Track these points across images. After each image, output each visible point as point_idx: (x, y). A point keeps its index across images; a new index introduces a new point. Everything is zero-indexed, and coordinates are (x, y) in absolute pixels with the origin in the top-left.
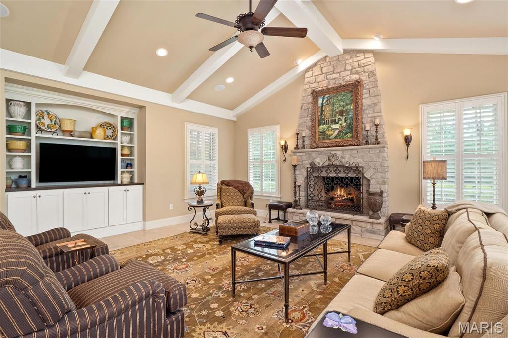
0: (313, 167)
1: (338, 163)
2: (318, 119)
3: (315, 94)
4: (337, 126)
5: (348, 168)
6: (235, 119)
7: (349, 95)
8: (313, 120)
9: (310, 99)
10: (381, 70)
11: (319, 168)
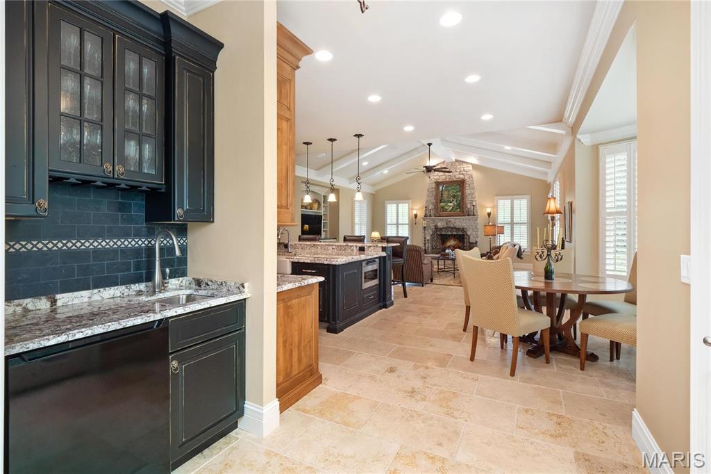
0: (436, 227)
1: (452, 226)
2: (439, 198)
3: (438, 184)
4: (451, 204)
5: (458, 229)
6: (374, 193)
8: (436, 199)
9: (434, 185)
10: (476, 175)
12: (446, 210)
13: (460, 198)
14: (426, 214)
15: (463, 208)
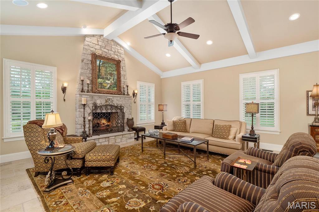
0: (96, 106)
3: (94, 57)
4: (109, 82)
7: (114, 66)
8: (93, 73)
11: (101, 107)
12: (104, 87)
13: (116, 78)
14: (83, 89)
15: (119, 88)
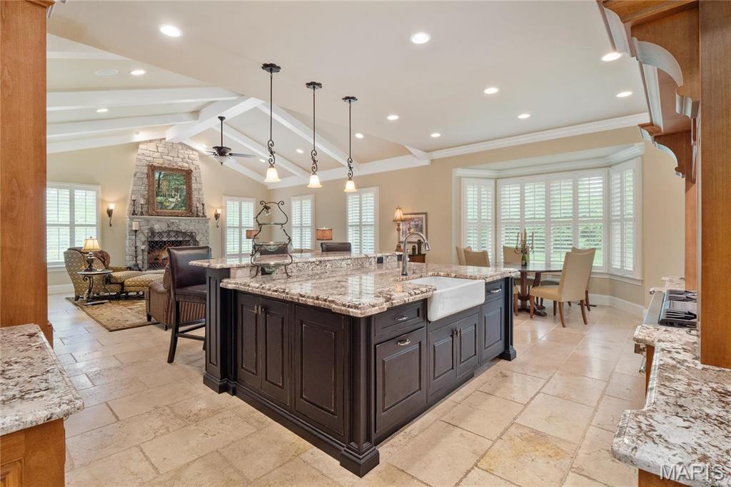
0: (152, 232)
1: (176, 229)
3: (151, 168)
4: (174, 200)
5: (184, 234)
7: (182, 178)
8: (149, 190)
9: (145, 170)
10: (204, 167)
11: (160, 234)
12: (166, 207)
13: (184, 193)
14: (134, 211)
15: (189, 207)
